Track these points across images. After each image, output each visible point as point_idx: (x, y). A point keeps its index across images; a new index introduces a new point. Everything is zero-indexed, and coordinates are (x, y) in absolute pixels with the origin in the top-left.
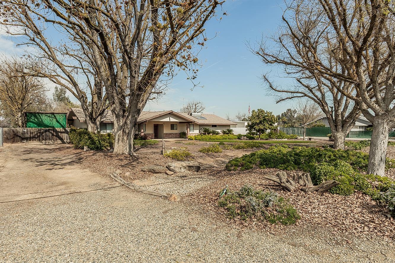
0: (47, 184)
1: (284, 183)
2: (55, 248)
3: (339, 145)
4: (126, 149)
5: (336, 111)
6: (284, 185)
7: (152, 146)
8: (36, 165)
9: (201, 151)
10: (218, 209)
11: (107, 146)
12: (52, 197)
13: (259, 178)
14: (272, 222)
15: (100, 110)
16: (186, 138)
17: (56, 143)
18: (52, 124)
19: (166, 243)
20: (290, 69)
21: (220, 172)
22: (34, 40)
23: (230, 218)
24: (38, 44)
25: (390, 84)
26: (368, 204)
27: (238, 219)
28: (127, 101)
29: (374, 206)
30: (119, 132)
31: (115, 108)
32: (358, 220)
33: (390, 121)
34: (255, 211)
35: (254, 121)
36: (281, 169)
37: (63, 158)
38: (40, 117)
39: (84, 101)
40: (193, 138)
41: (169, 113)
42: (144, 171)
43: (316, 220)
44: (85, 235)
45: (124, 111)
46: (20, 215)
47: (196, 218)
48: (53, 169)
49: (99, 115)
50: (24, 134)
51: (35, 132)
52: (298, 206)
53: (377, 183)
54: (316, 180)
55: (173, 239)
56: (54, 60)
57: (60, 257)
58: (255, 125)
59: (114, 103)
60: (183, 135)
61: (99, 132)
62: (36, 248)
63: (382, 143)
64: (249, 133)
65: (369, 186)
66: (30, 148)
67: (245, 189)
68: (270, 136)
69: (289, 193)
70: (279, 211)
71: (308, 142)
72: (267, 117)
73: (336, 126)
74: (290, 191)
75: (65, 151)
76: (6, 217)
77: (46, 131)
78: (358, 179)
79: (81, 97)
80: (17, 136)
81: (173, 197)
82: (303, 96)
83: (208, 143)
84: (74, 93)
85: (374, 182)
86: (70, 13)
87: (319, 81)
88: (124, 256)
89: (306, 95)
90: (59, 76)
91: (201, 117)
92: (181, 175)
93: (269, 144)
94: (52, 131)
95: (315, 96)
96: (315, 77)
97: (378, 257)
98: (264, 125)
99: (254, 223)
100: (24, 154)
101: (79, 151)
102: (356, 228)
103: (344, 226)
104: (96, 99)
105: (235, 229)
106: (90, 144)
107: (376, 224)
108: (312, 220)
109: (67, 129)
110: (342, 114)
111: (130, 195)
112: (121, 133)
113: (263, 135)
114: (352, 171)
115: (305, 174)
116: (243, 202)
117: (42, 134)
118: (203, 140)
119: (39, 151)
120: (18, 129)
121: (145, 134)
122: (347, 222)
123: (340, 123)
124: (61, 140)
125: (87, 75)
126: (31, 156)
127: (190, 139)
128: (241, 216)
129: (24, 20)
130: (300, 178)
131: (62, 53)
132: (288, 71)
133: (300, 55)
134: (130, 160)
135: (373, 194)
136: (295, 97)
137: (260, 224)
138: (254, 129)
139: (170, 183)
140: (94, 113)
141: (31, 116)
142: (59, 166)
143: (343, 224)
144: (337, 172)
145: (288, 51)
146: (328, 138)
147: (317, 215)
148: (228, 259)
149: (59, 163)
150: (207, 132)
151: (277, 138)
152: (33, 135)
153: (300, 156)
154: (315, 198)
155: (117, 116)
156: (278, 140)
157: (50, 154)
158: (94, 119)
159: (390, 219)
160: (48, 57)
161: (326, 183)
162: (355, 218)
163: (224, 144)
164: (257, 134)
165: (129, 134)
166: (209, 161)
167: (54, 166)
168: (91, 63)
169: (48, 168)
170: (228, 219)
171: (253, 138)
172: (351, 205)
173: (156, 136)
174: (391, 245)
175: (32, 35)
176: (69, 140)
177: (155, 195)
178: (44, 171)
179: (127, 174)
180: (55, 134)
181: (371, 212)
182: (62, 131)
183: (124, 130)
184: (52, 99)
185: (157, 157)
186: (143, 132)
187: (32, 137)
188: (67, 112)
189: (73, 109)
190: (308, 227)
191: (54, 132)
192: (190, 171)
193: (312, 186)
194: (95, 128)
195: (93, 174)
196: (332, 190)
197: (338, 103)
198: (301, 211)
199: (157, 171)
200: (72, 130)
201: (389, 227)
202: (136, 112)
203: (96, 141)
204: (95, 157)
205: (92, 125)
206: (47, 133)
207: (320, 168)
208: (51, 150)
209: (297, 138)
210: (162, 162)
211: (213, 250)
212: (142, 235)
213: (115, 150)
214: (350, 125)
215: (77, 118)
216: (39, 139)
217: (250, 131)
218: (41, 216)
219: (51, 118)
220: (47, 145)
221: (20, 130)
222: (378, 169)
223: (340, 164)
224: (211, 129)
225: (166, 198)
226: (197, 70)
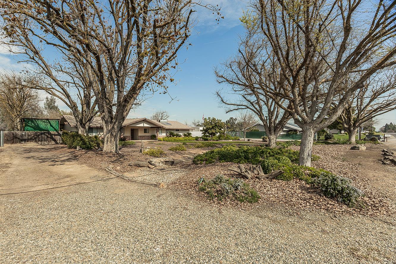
0: (54, 177)
1: (244, 173)
2: (80, 227)
3: (272, 145)
4: (113, 148)
5: (270, 120)
6: (244, 174)
7: (131, 146)
8: (39, 161)
9: (170, 150)
10: (199, 193)
11: (95, 146)
12: (63, 188)
13: (222, 169)
14: (242, 201)
15: (89, 117)
16: (156, 139)
17: (51, 144)
18: (46, 128)
19: (167, 219)
20: (237, 87)
21: (189, 165)
22: (33, 59)
23: (210, 200)
24: (37, 62)
25: (315, 101)
26: (304, 187)
27: (216, 199)
28: (114, 109)
29: (308, 188)
30: (108, 135)
31: (104, 116)
32: (301, 198)
33: (315, 127)
34: (228, 194)
35: (208, 126)
36: (235, 163)
37: (61, 156)
38: (36, 122)
39: (75, 110)
40: (162, 139)
41: (143, 120)
42: (131, 166)
43: (272, 198)
44: (102, 215)
45: (112, 118)
46: (42, 202)
47: (183, 200)
48: (55, 164)
49: (88, 121)
50: (23, 136)
51: (32, 135)
52: (257, 189)
53: (308, 172)
54: (266, 170)
55: (172, 216)
56: (50, 75)
57: (89, 233)
58: (209, 130)
59: (103, 112)
60: (154, 137)
61: (87, 135)
62: (66, 227)
63: (309, 143)
64: (204, 136)
65: (303, 174)
66: (29, 148)
67: (218, 177)
68: (219, 138)
69: (247, 180)
70: (245, 193)
71: (248, 142)
72: (218, 124)
73: (270, 131)
74: (248, 179)
75: (61, 150)
76: (30, 204)
77: (42, 134)
78: (295, 169)
79: (73, 106)
80: (17, 138)
81: (162, 185)
82: (246, 108)
83: (174, 143)
84: (66, 103)
85: (305, 171)
86: (76, 39)
87: (258, 98)
88: (139, 230)
89: (248, 108)
90: (54, 89)
91: (167, 123)
92: (160, 168)
93: (219, 144)
94: (47, 133)
95: (255, 108)
96: (255, 94)
97: (320, 223)
98: (215, 130)
99: (229, 202)
100: (25, 153)
101: (73, 150)
102: (301, 204)
103: (292, 203)
104: (85, 108)
105: (215, 207)
106: (82, 144)
107: (314, 200)
108: (269, 199)
109: (59, 132)
110: (274, 122)
111: (127, 184)
112: (110, 135)
113: (214, 137)
114: (291, 163)
115: (258, 166)
116: (218, 187)
117: (39, 136)
118: (169, 141)
119: (37, 150)
120: (17, 132)
121: (124, 137)
122: (294, 199)
123: (272, 129)
124: (55, 141)
125: (78, 89)
126: (32, 154)
127: (159, 140)
128: (218, 198)
129: (24, 41)
130: (254, 169)
131: (56, 70)
132: (235, 89)
133: (245, 77)
134: (117, 157)
135: (307, 180)
136: (240, 109)
137: (232, 203)
138: (208, 132)
139: (153, 175)
140: (83, 120)
141: (29, 121)
142: (60, 163)
143: (292, 201)
144: (280, 164)
145: (236, 74)
146: (261, 140)
147: (271, 196)
148: (218, 228)
149: (58, 160)
150: (172, 135)
151: (224, 140)
152: (30, 137)
153: (247, 153)
154: (267, 183)
155: (106, 122)
156: (225, 141)
157: (48, 153)
158: (84, 124)
159: (323, 197)
160: (45, 73)
161: (274, 172)
162: (298, 197)
163: (186, 144)
164: (209, 137)
165: (115, 137)
166: (178, 157)
167: (55, 162)
168: (81, 79)
169: (50, 164)
170: (208, 200)
171: (207, 140)
172: (293, 188)
173: (133, 138)
174: (327, 214)
175: (32, 54)
176: (61, 141)
177: (146, 184)
178: (47, 167)
179: (118, 168)
180: (49, 136)
181: (309, 192)
182: (55, 134)
183: (111, 133)
184: (44, 107)
185: (138, 155)
186: (123, 135)
187: (30, 139)
188: (59, 118)
189: (65, 116)
190: (267, 204)
191: (48, 134)
192: (166, 165)
193: (264, 175)
194: (84, 132)
195: (90, 168)
196: (278, 177)
197: (272, 114)
198: (260, 193)
199: (141, 165)
200: (64, 133)
201: (324, 203)
202: (122, 119)
203: (87, 142)
204: (88, 155)
205: (82, 129)
206: (43, 135)
207: (268, 161)
208: (47, 149)
209: (239, 140)
210: (143, 158)
211: (204, 223)
212: (147, 214)
213: (104, 149)
214: (280, 130)
215: (68, 123)
216: (36, 141)
217: (204, 134)
218: (60, 202)
219: (46, 123)
220: (43, 145)
221: (19, 133)
222: (306, 162)
223: (282, 158)
224: (175, 133)
225: (156, 186)
226: (167, 87)
